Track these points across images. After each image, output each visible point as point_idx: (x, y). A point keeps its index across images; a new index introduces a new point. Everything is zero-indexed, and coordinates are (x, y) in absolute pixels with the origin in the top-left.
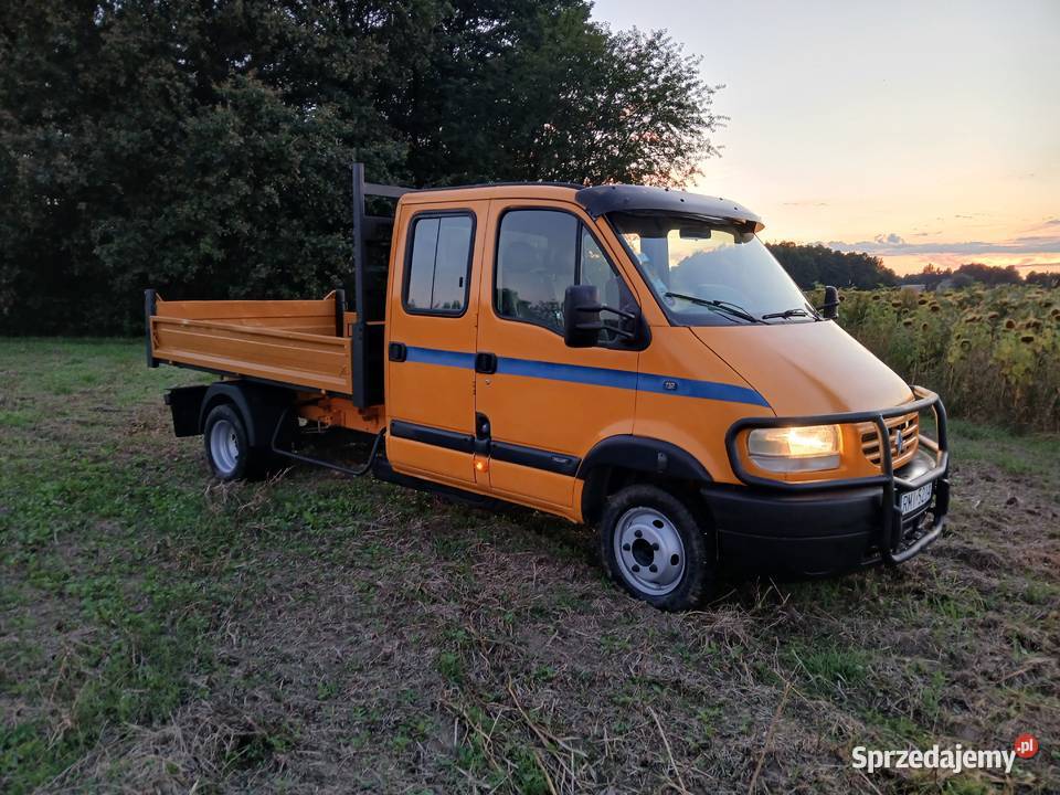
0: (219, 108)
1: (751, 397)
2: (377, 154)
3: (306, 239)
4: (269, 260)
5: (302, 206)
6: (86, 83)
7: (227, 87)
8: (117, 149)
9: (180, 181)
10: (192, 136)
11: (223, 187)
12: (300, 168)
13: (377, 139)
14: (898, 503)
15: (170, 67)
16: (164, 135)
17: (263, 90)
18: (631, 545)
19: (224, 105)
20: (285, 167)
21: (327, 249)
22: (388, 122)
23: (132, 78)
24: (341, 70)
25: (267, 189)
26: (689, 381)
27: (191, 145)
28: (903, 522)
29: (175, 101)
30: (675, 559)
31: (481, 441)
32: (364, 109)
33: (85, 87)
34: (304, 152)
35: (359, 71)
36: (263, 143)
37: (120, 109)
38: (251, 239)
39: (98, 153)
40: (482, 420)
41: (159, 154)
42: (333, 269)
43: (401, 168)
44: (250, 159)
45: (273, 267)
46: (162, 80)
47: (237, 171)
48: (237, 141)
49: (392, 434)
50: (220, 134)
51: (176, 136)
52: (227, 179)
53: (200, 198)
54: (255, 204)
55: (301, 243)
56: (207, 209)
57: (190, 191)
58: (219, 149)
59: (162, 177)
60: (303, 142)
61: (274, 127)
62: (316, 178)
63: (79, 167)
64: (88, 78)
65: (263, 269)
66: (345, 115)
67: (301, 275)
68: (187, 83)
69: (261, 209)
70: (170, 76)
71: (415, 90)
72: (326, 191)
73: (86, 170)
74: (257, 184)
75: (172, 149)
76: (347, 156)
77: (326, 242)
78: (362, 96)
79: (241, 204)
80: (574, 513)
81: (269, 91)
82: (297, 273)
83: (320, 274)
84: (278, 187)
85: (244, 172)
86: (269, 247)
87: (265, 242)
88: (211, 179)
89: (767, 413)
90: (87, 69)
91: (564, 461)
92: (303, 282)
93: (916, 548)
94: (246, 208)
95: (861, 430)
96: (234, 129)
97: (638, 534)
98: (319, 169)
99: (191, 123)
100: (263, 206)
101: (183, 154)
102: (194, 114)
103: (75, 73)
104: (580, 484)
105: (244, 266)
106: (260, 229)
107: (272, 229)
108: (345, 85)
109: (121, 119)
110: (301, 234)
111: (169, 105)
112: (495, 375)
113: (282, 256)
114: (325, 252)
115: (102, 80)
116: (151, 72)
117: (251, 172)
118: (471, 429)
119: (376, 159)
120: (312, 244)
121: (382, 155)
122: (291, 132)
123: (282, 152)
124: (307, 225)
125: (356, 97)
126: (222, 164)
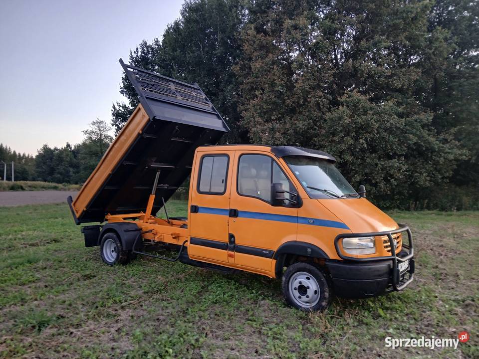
0: (341, 107)
1: (342, 226)
2: (416, 121)
3: (378, 163)
4: (361, 173)
5: (377, 147)
6: (288, 104)
7: (344, 98)
8: (298, 129)
9: (323, 140)
10: (329, 121)
11: (341, 141)
12: (377, 130)
13: (415, 113)
14: (398, 267)
15: (321, 94)
16: (317, 121)
17: (360, 97)
18: (297, 287)
19: (343, 106)
20: (369, 130)
21: (389, 167)
22: (421, 105)
23: (305, 100)
24: (398, 84)
25: (361, 141)
26: (319, 220)
27: (328, 124)
28: (400, 274)
29: (322, 107)
30: (316, 292)
31: (231, 245)
32: (408, 100)
33: (288, 106)
34: (379, 123)
35: (406, 83)
36: (360, 120)
37: (300, 113)
38: (353, 164)
39: (291, 131)
40: (231, 236)
41: (315, 129)
42: (392, 176)
43: (428, 126)
44: (354, 128)
45: (362, 176)
46: (317, 99)
47: (348, 134)
48: (347, 120)
49: (191, 243)
50: (340, 118)
51: (322, 121)
52: (343, 138)
53: (331, 147)
54: (355, 148)
55: (377, 165)
56: (333, 151)
57: (327, 144)
58: (340, 125)
59: (315, 139)
60: (379, 118)
61: (365, 113)
62: (385, 134)
63: (284, 137)
64: (289, 102)
65: (358, 177)
66: (399, 104)
67: (376, 179)
68: (327, 99)
69: (358, 150)
70: (320, 97)
71: (436, 88)
72: (389, 140)
73: (286, 138)
74: (356, 139)
75: (320, 127)
76: (400, 122)
77: (389, 164)
78: (408, 94)
79: (348, 148)
80: (272, 274)
81: (363, 97)
82: (374, 179)
83: (385, 179)
84: (366, 139)
85: (351, 134)
86: (361, 167)
87: (359, 165)
88: (336, 138)
89: (349, 232)
90: (288, 99)
91: (267, 252)
92: (377, 182)
93: (405, 285)
94: (351, 150)
95: (383, 239)
96: (347, 116)
97: (300, 283)
98: (386, 130)
99: (328, 115)
100: (359, 149)
101: (325, 128)
102: (330, 111)
103: (284, 101)
104: (274, 262)
105: (349, 175)
106: (357, 159)
107: (362, 159)
108: (400, 91)
109: (300, 117)
110: (376, 161)
111: (320, 109)
112: (238, 218)
113: (367, 171)
114: (388, 168)
115: (294, 102)
116: (313, 96)
117: (354, 134)
118: (226, 240)
119: (415, 123)
120: (382, 165)
121: (418, 120)
122: (373, 115)
123: (368, 124)
124: (379, 156)
125: (405, 95)
126: (341, 131)
